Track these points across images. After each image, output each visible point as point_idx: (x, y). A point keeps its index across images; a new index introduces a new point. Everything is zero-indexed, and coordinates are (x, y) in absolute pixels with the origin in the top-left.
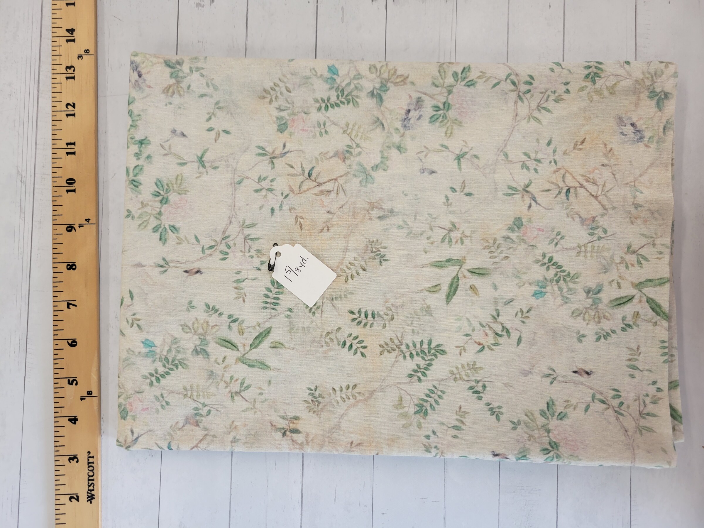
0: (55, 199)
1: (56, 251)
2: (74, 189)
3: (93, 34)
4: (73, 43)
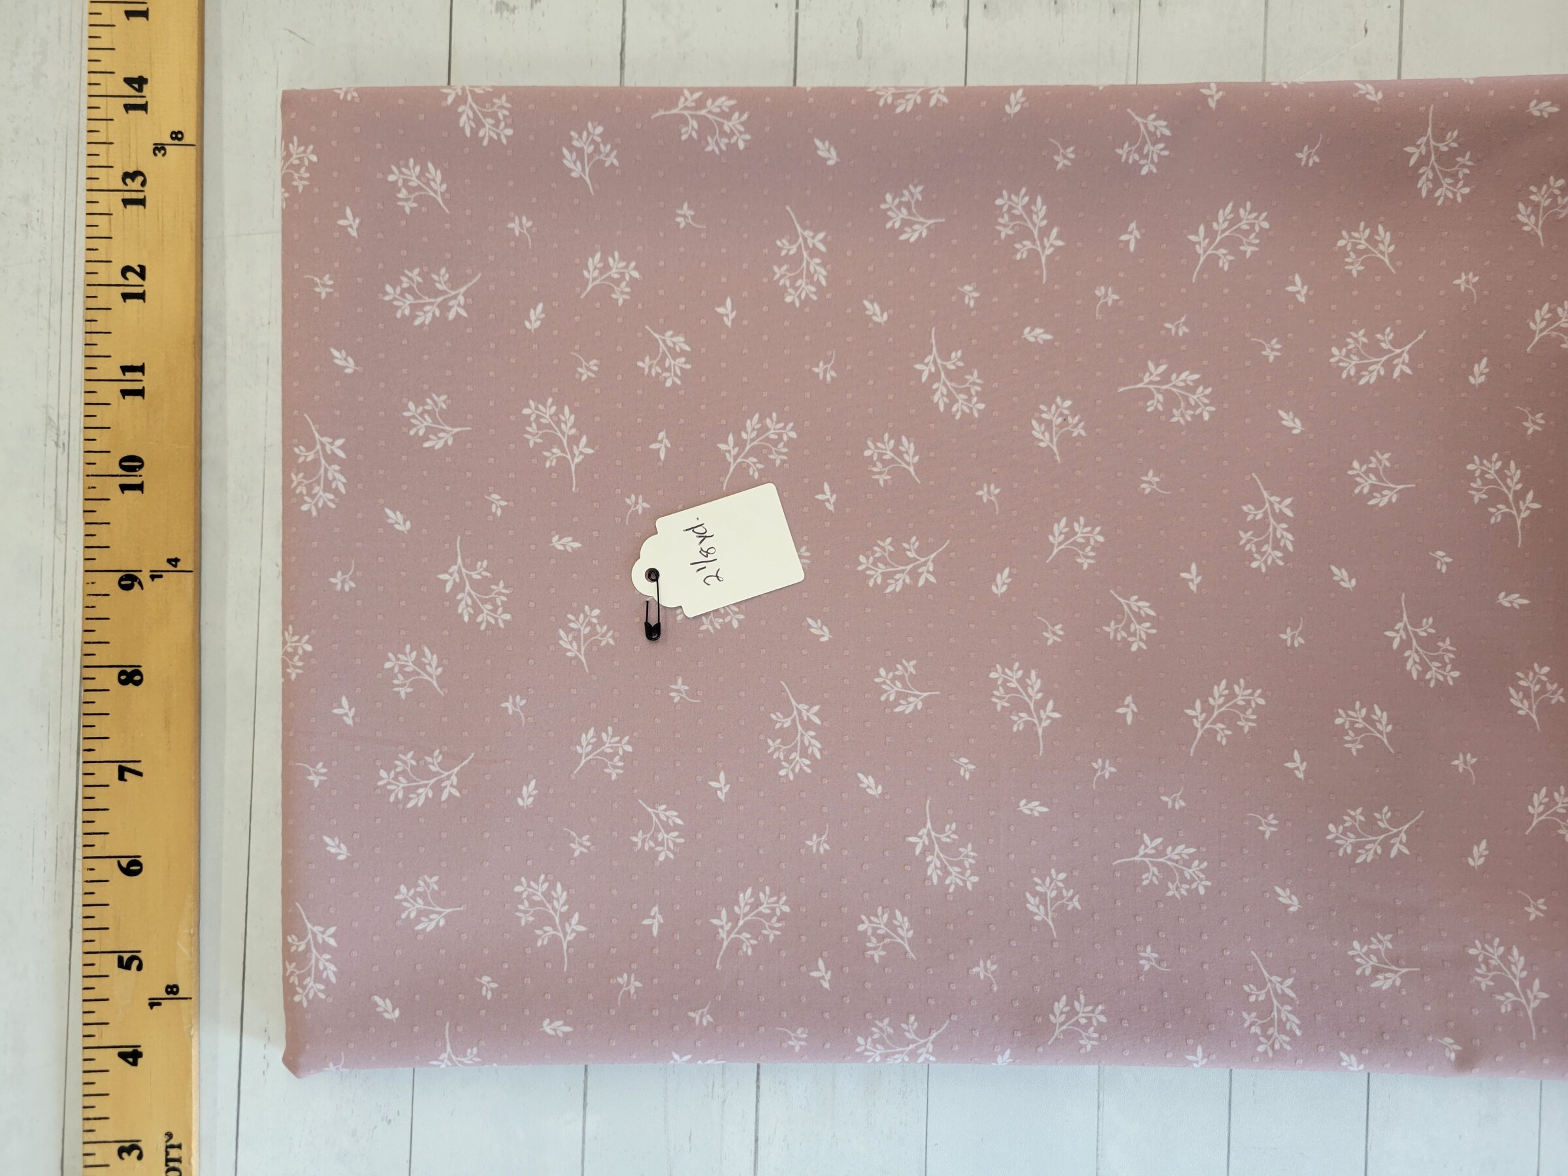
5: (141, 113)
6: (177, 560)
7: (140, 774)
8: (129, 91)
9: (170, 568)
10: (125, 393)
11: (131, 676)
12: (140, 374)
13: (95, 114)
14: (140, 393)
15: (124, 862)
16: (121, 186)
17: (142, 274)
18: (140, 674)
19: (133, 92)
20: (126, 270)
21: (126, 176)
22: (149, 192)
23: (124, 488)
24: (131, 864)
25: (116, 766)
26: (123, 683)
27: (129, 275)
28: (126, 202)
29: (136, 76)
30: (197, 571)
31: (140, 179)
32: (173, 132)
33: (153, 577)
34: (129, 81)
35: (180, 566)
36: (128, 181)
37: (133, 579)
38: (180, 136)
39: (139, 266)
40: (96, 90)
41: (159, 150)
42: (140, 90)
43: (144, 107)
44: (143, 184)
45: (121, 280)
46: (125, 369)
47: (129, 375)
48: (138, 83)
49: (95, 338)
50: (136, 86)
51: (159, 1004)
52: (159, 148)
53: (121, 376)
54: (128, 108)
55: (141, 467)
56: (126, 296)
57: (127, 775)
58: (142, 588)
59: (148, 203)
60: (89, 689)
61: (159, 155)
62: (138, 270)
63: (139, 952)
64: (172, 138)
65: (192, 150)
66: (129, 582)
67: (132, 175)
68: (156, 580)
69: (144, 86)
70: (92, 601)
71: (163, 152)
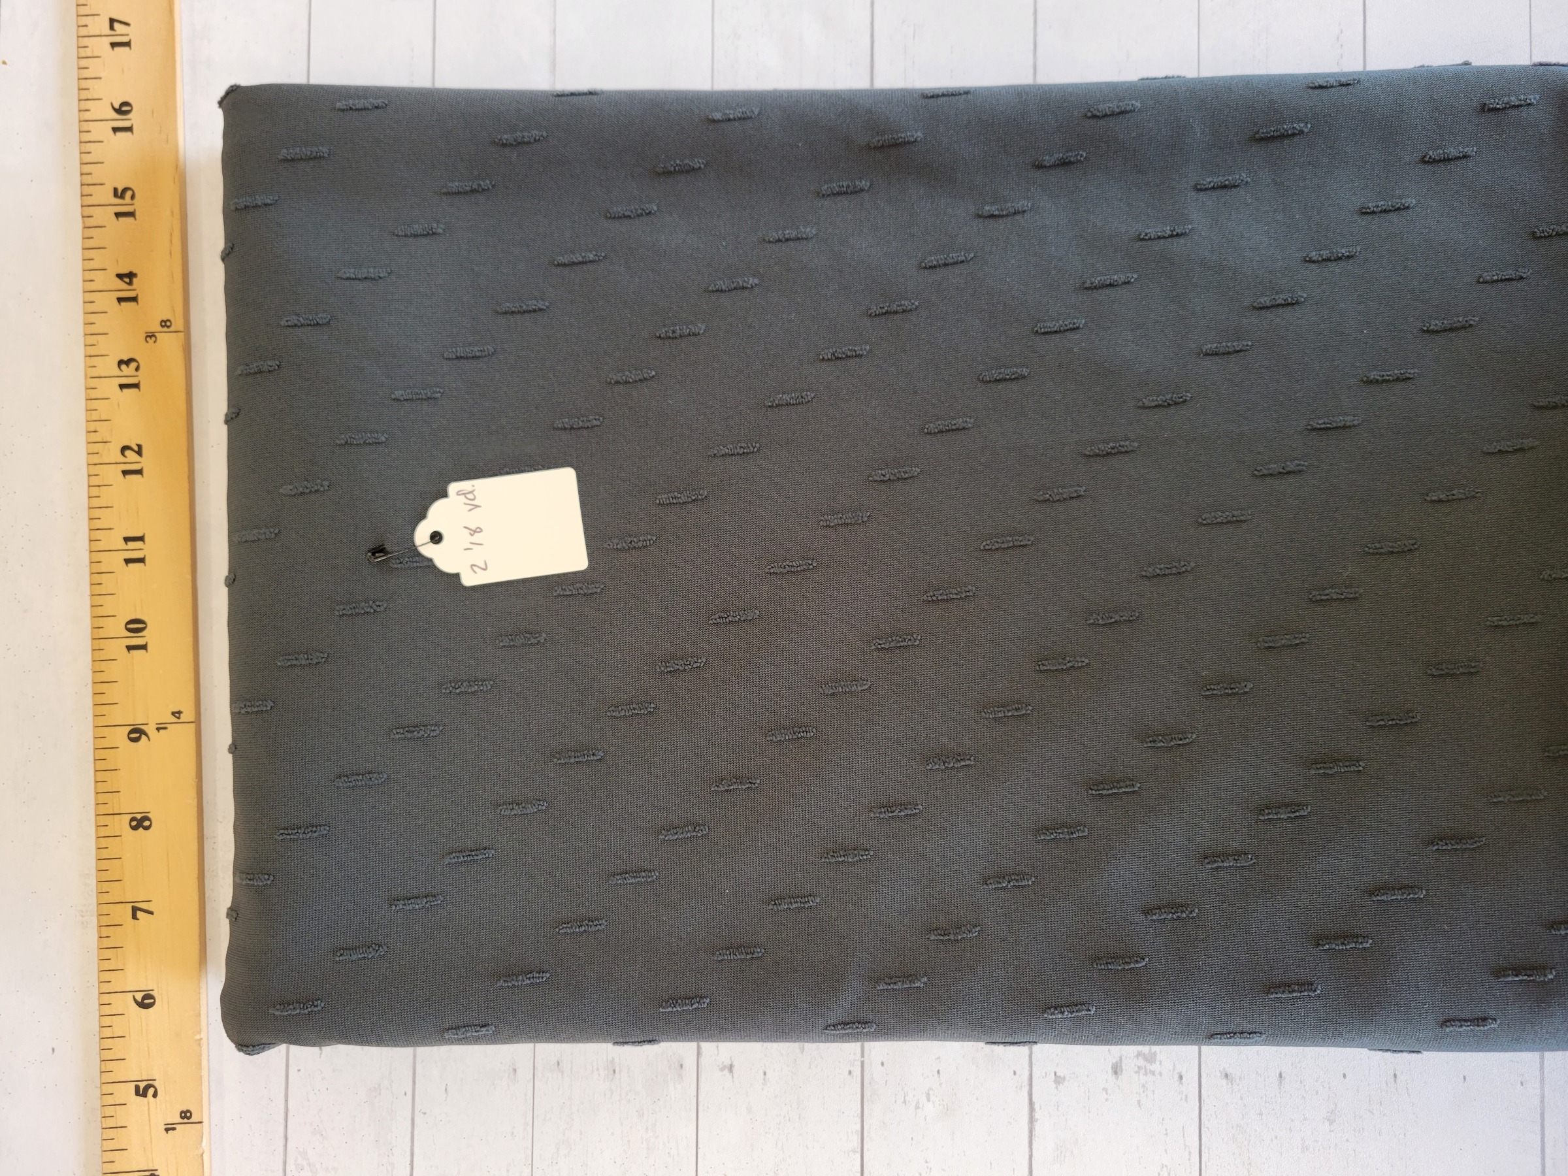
5: (133, 304)
6: (179, 712)
7: (152, 913)
8: (121, 284)
9: (174, 720)
10: (128, 561)
11: (140, 823)
14: (141, 560)
15: (139, 996)
16: (117, 372)
17: (139, 452)
18: (147, 818)
19: (125, 286)
20: (124, 449)
21: (121, 362)
22: (141, 377)
23: (130, 648)
24: (144, 998)
25: (129, 907)
26: (134, 828)
27: (128, 453)
28: (122, 386)
29: (125, 271)
30: (197, 722)
31: (133, 365)
32: (162, 321)
33: (158, 729)
34: (120, 276)
35: (183, 718)
36: (124, 367)
37: (142, 732)
38: (168, 324)
39: (138, 445)
41: (150, 337)
42: (130, 283)
43: (134, 299)
44: (137, 369)
45: (122, 459)
46: (127, 540)
47: (131, 545)
48: (128, 277)
49: (97, 513)
50: (127, 280)
51: (174, 1129)
52: (151, 336)
53: (125, 547)
54: (120, 300)
55: (141, 630)
56: (125, 473)
57: (139, 914)
58: (149, 740)
59: (142, 386)
60: (103, 837)
61: (151, 341)
62: (136, 448)
63: (154, 1080)
64: (162, 326)
65: (181, 335)
66: (138, 735)
67: (127, 362)
68: (161, 731)
69: (135, 280)
71: (153, 339)
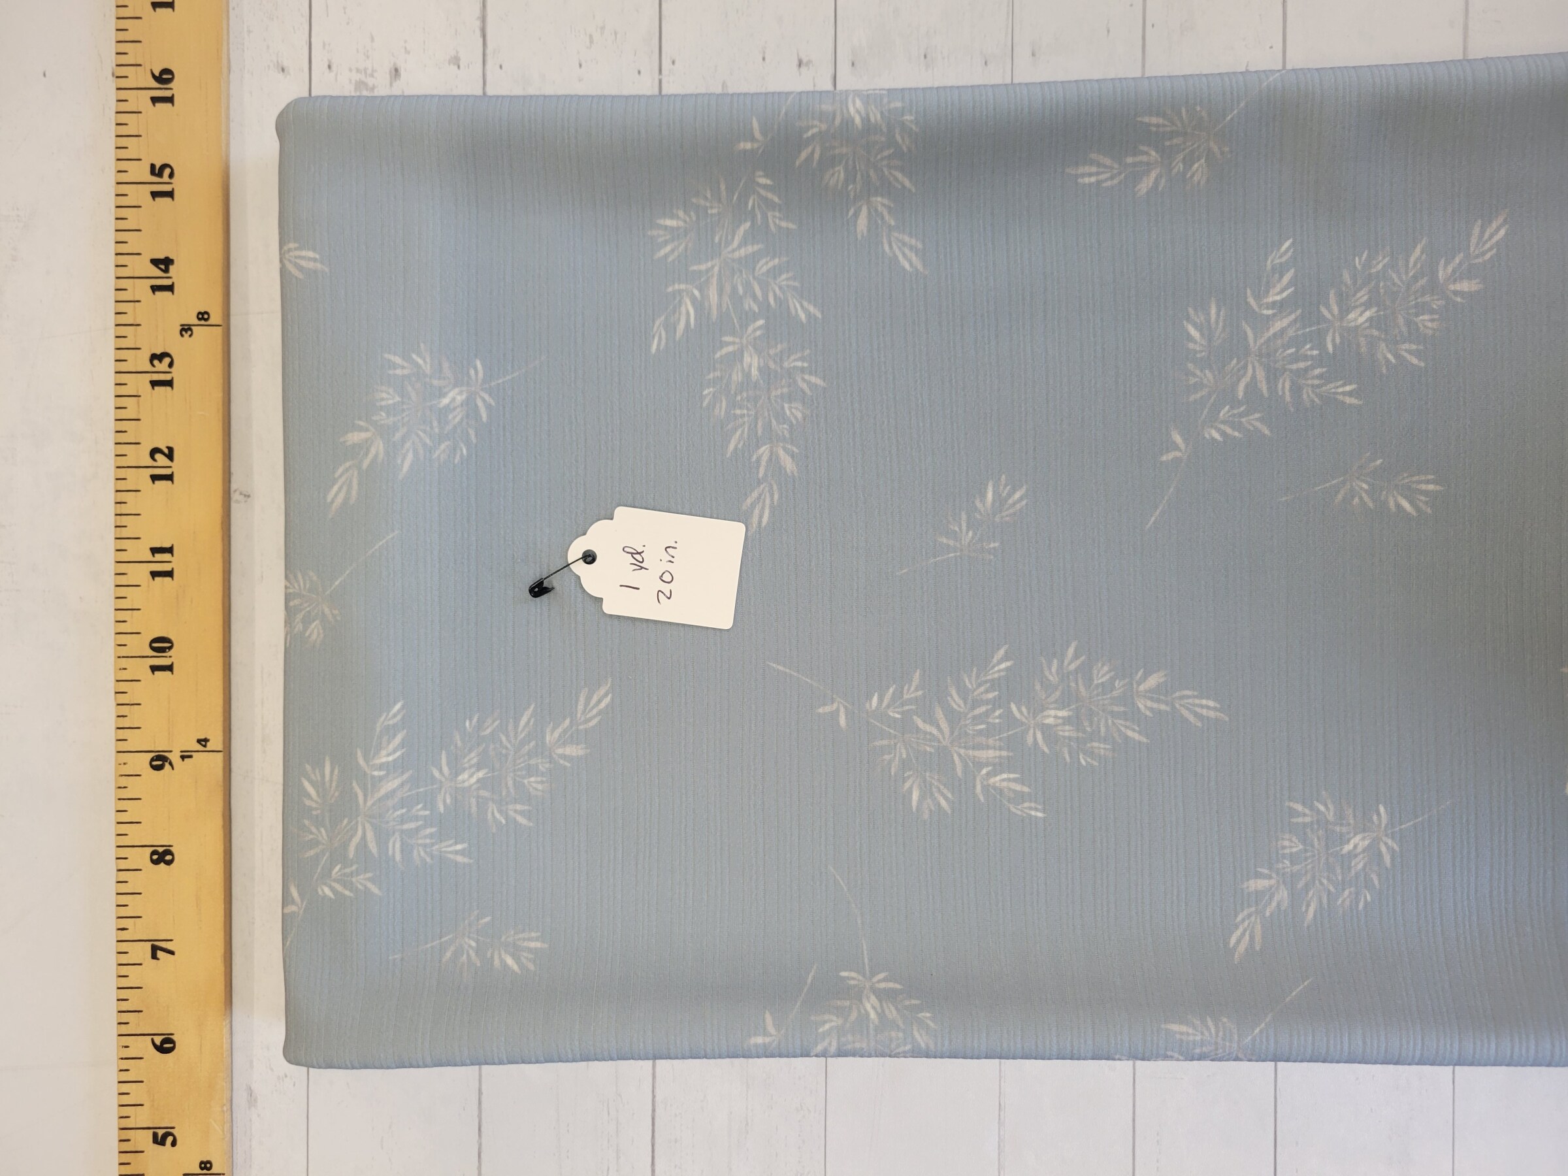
0: (123, 687)
1: (124, 817)
2: (170, 664)
3: (218, 273)
4: (170, 293)
12: (170, 555)
13: (123, 296)
40: (123, 272)
70: (124, 781)
